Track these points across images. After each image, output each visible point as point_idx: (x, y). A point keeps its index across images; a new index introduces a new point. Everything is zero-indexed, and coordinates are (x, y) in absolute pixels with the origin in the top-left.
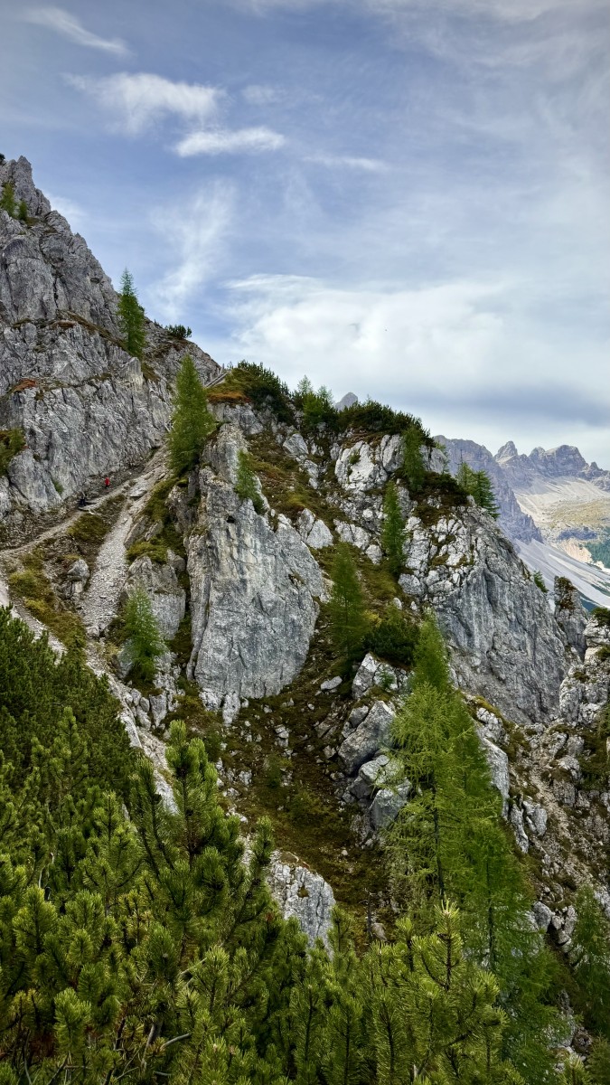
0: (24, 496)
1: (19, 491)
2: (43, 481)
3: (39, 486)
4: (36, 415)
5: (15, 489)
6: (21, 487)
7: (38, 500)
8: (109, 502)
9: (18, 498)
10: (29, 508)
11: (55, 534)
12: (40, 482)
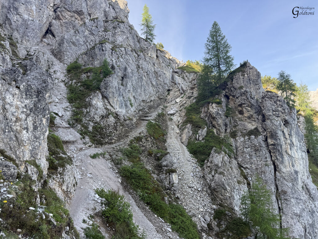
0: (112, 106)
1: (109, 102)
2: (123, 98)
3: (121, 100)
4: (113, 59)
5: (106, 101)
6: (111, 100)
7: (120, 110)
8: (159, 115)
9: (109, 107)
10: (117, 114)
11: (140, 134)
12: (122, 98)
